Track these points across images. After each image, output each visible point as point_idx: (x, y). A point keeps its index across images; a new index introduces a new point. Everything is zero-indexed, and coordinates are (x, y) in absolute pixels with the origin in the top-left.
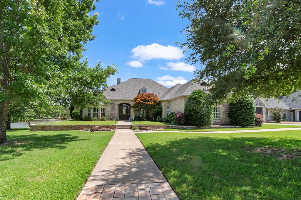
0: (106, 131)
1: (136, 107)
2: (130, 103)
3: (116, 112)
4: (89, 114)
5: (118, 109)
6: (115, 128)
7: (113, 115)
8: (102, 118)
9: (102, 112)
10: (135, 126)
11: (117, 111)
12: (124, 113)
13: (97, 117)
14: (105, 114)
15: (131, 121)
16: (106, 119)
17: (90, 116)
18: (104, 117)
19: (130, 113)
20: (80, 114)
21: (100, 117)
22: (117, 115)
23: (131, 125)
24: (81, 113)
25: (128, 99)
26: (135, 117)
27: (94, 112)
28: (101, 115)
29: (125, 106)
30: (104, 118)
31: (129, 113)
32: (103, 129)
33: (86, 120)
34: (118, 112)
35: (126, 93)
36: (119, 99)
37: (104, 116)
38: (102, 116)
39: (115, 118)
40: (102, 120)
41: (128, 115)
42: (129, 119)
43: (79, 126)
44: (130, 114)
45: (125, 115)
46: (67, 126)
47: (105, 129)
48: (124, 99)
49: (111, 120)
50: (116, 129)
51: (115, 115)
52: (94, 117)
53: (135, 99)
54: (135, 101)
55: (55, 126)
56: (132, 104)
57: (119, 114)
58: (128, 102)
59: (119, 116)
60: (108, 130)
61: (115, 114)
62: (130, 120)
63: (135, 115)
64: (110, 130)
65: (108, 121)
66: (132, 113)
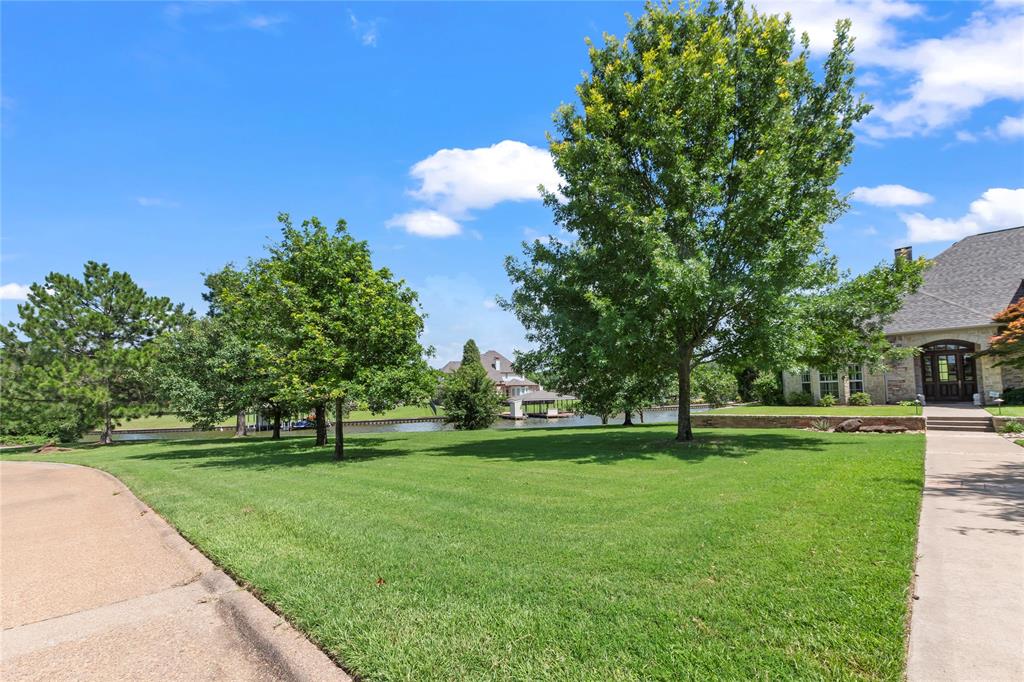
0: (889, 432)
1: (1004, 350)
2: (972, 339)
3: (909, 376)
4: (807, 387)
5: (916, 365)
6: (920, 425)
7: (897, 386)
8: (854, 398)
9: (850, 378)
10: (1009, 420)
11: (911, 373)
12: (944, 376)
13: (836, 395)
14: (864, 385)
15: (983, 405)
16: (869, 401)
17: (810, 392)
18: (859, 394)
19: (974, 374)
20: (776, 387)
21: (847, 395)
22: (914, 386)
23: (990, 419)
24: (779, 385)
25: (964, 325)
26: (1006, 391)
27: (822, 379)
28: (847, 389)
29: (947, 353)
30: (861, 397)
31: (970, 378)
32: (875, 427)
33: (801, 405)
34: (916, 376)
35: (948, 305)
36: (917, 329)
37: (862, 391)
38: (852, 392)
39: (906, 396)
40: (853, 403)
41: (964, 386)
42: (972, 400)
43: (795, 418)
44: (975, 379)
45: (948, 385)
46: (763, 419)
47: (884, 428)
48: (941, 327)
49: (888, 403)
50: (923, 428)
51: (905, 385)
52: (823, 397)
53: (998, 320)
54: (1001, 330)
55: (733, 417)
56: (984, 342)
57: (921, 384)
58: (963, 337)
59: (921, 389)
60: (897, 431)
61: (904, 381)
62: (977, 403)
63: (1004, 381)
64: (902, 431)
65: (878, 407)
66: (985, 374)
